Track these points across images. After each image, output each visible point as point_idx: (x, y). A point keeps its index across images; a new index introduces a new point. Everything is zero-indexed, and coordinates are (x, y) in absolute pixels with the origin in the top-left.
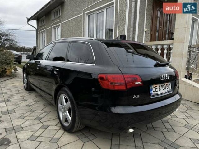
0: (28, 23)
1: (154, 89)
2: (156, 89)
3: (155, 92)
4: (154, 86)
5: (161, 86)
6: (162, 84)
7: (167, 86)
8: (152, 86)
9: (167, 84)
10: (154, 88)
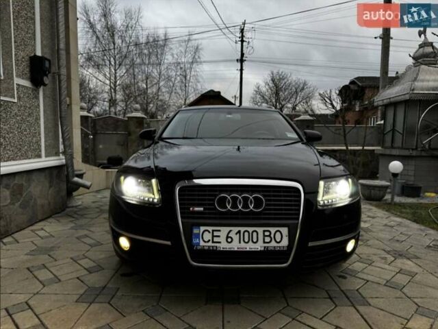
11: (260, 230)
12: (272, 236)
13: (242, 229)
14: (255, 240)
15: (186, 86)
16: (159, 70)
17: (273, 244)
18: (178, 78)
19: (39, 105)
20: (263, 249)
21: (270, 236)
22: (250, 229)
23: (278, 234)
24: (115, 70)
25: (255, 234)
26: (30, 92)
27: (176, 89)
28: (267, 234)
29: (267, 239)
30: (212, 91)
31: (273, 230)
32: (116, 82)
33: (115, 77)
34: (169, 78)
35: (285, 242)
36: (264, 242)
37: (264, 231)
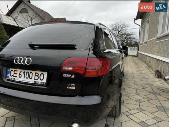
0: (134, 22)
1: (12, 73)
2: (14, 73)
3: (13, 77)
4: (14, 70)
5: (24, 72)
6: (26, 71)
7: (35, 76)
8: (11, 69)
9: (36, 73)
10: (12, 71)
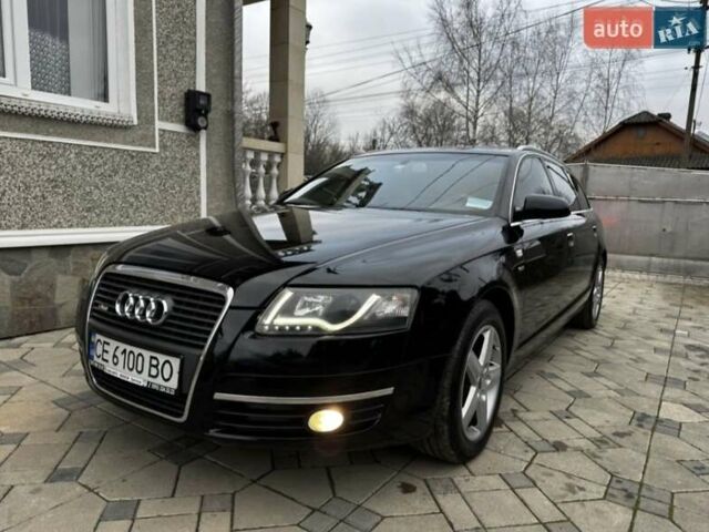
11: (147, 354)
12: (160, 367)
13: (129, 348)
14: (139, 369)
15: (606, 108)
16: (554, 83)
17: (159, 381)
18: (593, 94)
19: (198, 155)
20: (145, 385)
21: (156, 366)
22: (137, 351)
23: (167, 366)
24: (478, 92)
25: (140, 358)
26: (183, 138)
27: (586, 114)
28: (154, 362)
29: (154, 372)
30: (646, 113)
31: (162, 358)
32: (477, 111)
33: (477, 104)
34: (572, 96)
35: (174, 384)
36: (150, 375)
37: (152, 358)
